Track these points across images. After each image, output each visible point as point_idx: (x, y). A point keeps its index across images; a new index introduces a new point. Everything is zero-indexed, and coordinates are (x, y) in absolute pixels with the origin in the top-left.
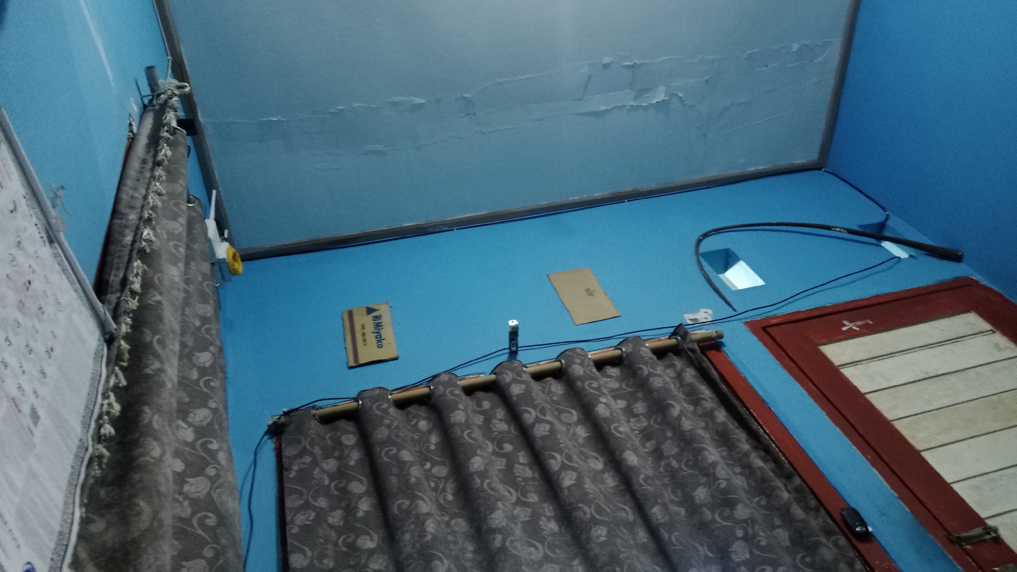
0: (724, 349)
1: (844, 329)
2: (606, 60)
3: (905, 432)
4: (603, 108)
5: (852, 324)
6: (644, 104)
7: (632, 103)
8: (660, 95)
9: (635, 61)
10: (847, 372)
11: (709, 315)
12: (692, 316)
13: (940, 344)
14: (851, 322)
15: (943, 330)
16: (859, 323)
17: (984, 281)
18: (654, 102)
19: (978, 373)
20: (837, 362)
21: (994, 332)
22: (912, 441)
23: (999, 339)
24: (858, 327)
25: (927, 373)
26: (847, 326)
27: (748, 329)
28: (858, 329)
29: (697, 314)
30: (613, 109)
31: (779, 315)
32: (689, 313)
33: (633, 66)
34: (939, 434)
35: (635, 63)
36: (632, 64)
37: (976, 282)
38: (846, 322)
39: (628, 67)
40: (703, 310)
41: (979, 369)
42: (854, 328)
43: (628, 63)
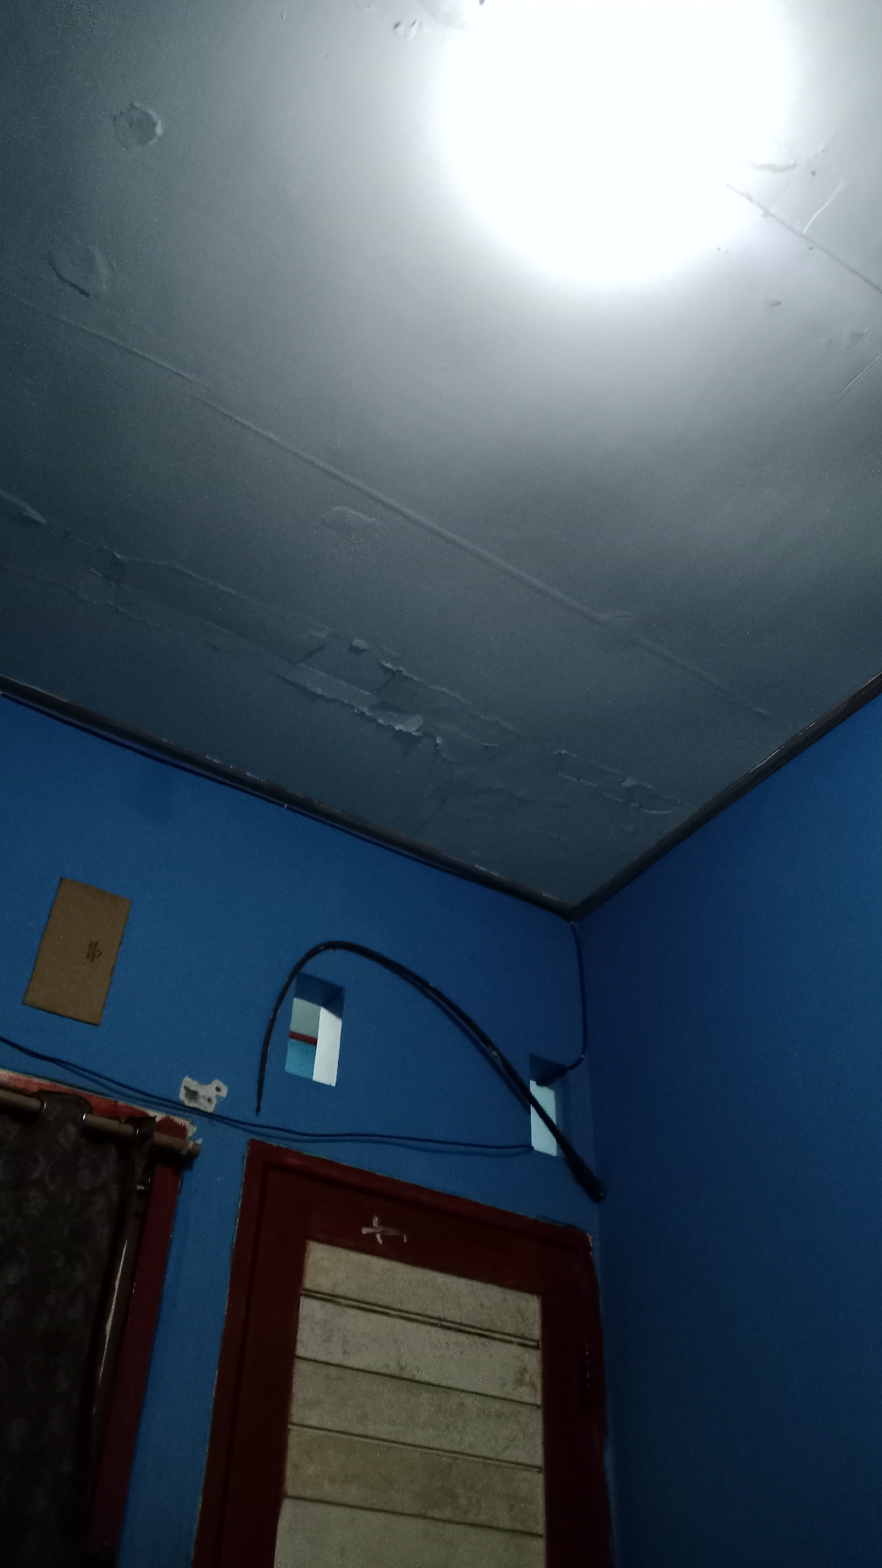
0: (187, 1174)
1: (365, 1231)
2: (358, 642)
3: (293, 1453)
4: (319, 691)
5: (381, 1229)
6: (381, 721)
7: (365, 710)
8: (411, 726)
9: (401, 669)
10: (308, 1308)
11: (218, 1097)
12: (193, 1085)
13: (460, 1328)
14: (381, 1223)
15: (482, 1306)
16: (391, 1232)
17: (595, 1255)
18: (397, 728)
19: (462, 1404)
20: (309, 1282)
21: (536, 1348)
22: (289, 1473)
23: (533, 1361)
24: (382, 1237)
25: (402, 1369)
26: (374, 1229)
27: (246, 1154)
28: (380, 1241)
29: (203, 1086)
30: (334, 701)
31: (307, 1153)
32: (194, 1078)
33: (394, 673)
34: (332, 1481)
35: (400, 671)
36: (395, 669)
37: (588, 1249)
38: (376, 1221)
39: (387, 670)
40: (217, 1083)
41: (469, 1400)
42: (378, 1236)
43: (388, 665)
